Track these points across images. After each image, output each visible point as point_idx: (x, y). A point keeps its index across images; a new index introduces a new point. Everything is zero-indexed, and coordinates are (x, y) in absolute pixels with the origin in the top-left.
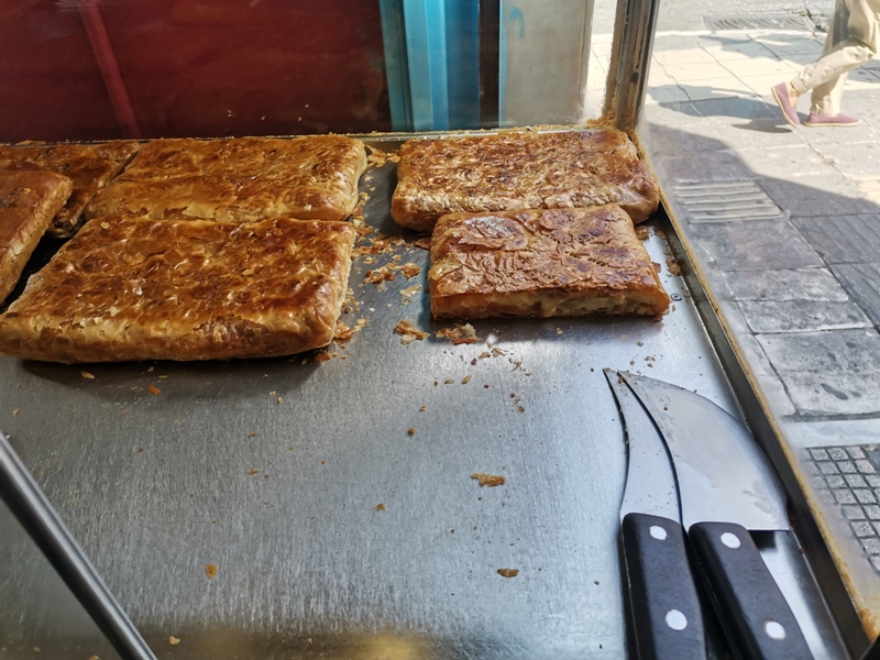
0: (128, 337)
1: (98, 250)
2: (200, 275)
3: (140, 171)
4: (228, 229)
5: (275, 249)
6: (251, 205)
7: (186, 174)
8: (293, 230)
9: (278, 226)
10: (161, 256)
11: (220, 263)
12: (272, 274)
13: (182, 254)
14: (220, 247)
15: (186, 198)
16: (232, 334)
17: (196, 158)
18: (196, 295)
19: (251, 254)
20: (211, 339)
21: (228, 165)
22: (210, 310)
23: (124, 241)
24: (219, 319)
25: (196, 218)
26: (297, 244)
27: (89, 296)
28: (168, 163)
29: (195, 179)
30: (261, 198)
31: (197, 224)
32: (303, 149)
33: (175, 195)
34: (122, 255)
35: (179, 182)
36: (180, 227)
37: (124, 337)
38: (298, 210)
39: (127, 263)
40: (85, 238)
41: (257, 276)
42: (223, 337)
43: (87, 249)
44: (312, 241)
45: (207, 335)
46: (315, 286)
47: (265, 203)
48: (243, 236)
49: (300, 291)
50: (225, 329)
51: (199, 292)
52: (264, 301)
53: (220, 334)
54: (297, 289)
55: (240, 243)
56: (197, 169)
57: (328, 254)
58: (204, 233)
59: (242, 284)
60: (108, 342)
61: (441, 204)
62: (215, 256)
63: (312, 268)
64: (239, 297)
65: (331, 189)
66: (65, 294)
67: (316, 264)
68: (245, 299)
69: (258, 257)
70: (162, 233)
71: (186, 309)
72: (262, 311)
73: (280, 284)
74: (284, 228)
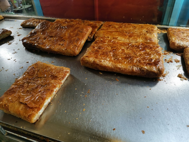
0: (112, 66)
1: (101, 45)
2: (126, 54)
3: (105, 28)
4: (128, 44)
5: (143, 50)
6: (133, 39)
7: (115, 30)
8: (146, 46)
9: (142, 44)
10: (115, 48)
11: (129, 52)
12: (144, 56)
13: (119, 48)
14: (128, 48)
15: (117, 35)
16: (138, 70)
17: (117, 27)
18: (126, 59)
19: (137, 51)
20: (133, 70)
21: (124, 29)
22: (131, 63)
23: (106, 43)
24: (134, 65)
25: (120, 40)
26: (148, 50)
27: (101, 55)
28: (111, 27)
29: (118, 31)
30: (135, 37)
31: (121, 41)
32: (142, 27)
33: (114, 34)
34: (106, 46)
35: (115, 32)
36: (117, 42)
37: (111, 66)
38: (146, 41)
39: (108, 49)
40: (98, 42)
41: (141, 56)
42: (136, 70)
43: (99, 44)
44: (152, 49)
45: (131, 69)
46: (158, 61)
47: (137, 39)
48: (133, 46)
49: (154, 62)
50: (136, 68)
51: (126, 58)
52: (145, 63)
53: (135, 69)
54: (153, 61)
55: (133, 47)
56: (117, 29)
57: (158, 53)
58: (123, 44)
59: (137, 58)
60: (108, 66)
61: (185, 45)
62: (127, 50)
63: (155, 56)
64: (138, 61)
65: (153, 37)
66: (97, 54)
67: (156, 55)
68: (140, 61)
69: (139, 52)
70: (114, 43)
71: (125, 62)
72: (146, 65)
73: (147, 59)
74: (143, 45)
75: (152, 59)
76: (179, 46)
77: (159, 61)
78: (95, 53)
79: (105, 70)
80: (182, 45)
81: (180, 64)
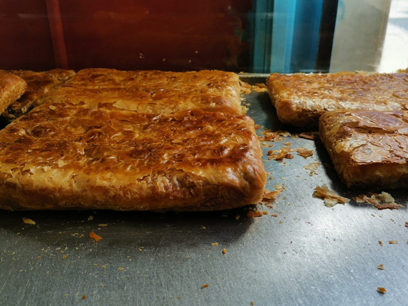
0: (74, 185)
1: (46, 123)
2: (136, 143)
3: (77, 82)
4: (150, 117)
5: (195, 128)
6: (166, 103)
7: (112, 86)
8: (204, 117)
9: (192, 114)
10: (99, 130)
11: (149, 136)
12: (198, 142)
13: (116, 129)
14: (146, 127)
15: (114, 98)
16: (174, 185)
17: (118, 78)
18: (134, 155)
19: (175, 132)
20: (154, 189)
21: (142, 83)
22: (149, 166)
23: (68, 118)
24: (159, 173)
25: (123, 110)
26: (212, 125)
27: (38, 152)
28: (98, 80)
29: (119, 89)
30: (173, 99)
31: (124, 112)
32: (195, 77)
33: (105, 96)
34: (67, 127)
35: (107, 90)
36: (111, 114)
37: (71, 185)
38: (205, 106)
39: (71, 133)
40: (36, 115)
41: (185, 144)
42: (166, 188)
43: (38, 121)
44: (225, 123)
45: (150, 185)
46: (243, 150)
47: (176, 102)
48: (164, 121)
49: (230, 153)
50: (167, 181)
51: (136, 154)
52: (199, 160)
53: (162, 185)
54: (226, 152)
55: (162, 124)
56: (119, 84)
57: (243, 131)
58: (131, 118)
59: (174, 149)
60: (55, 189)
61: (320, 106)
62: (143, 132)
63: (233, 139)
64: (174, 157)
65: (226, 96)
66: (17, 149)
67: (234, 137)
68: (181, 158)
69: (181, 133)
70: (98, 116)
71: (126, 165)
72: (200, 167)
73: (208, 149)
74: (197, 116)
75: (222, 149)
76: (304, 110)
77: (246, 150)
78: (11, 149)
79: (49, 206)
80: (312, 107)
81: (314, 159)
